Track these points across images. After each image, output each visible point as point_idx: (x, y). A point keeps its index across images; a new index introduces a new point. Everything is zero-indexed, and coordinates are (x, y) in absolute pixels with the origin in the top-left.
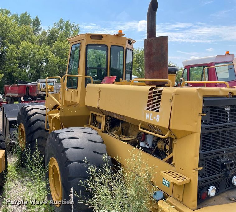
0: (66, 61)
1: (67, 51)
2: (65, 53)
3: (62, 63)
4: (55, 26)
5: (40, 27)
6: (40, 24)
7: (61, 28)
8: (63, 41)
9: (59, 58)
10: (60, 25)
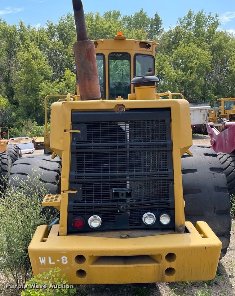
0: (190, 74)
1: (194, 59)
2: (190, 62)
3: (184, 78)
4: (181, 22)
5: (161, 29)
6: (161, 24)
7: (189, 24)
8: (189, 45)
9: (180, 72)
10: (188, 21)
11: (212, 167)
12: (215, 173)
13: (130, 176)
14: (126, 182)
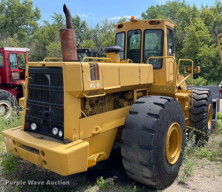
11: (150, 112)
12: (149, 117)
13: (52, 106)
14: (49, 108)
